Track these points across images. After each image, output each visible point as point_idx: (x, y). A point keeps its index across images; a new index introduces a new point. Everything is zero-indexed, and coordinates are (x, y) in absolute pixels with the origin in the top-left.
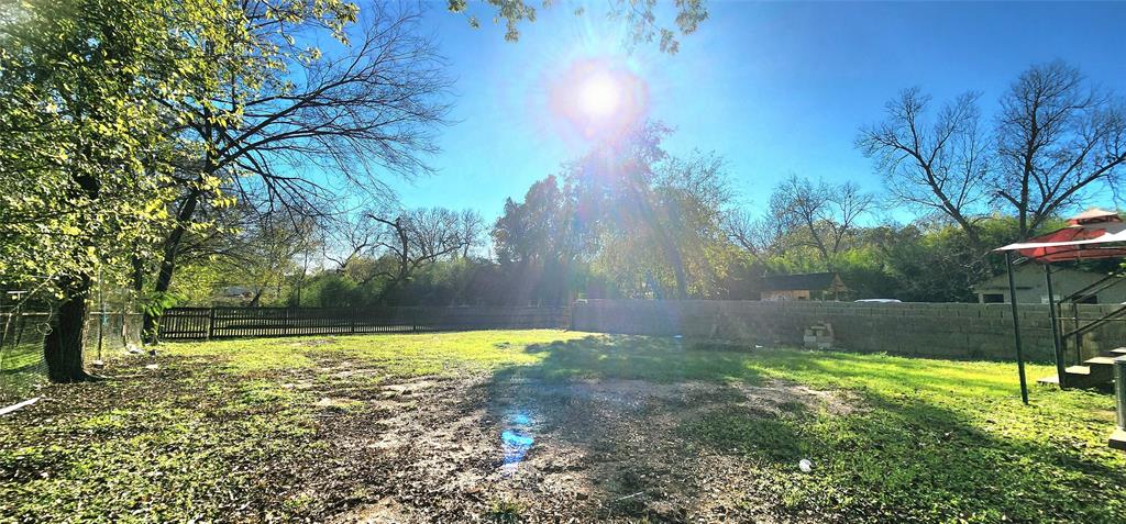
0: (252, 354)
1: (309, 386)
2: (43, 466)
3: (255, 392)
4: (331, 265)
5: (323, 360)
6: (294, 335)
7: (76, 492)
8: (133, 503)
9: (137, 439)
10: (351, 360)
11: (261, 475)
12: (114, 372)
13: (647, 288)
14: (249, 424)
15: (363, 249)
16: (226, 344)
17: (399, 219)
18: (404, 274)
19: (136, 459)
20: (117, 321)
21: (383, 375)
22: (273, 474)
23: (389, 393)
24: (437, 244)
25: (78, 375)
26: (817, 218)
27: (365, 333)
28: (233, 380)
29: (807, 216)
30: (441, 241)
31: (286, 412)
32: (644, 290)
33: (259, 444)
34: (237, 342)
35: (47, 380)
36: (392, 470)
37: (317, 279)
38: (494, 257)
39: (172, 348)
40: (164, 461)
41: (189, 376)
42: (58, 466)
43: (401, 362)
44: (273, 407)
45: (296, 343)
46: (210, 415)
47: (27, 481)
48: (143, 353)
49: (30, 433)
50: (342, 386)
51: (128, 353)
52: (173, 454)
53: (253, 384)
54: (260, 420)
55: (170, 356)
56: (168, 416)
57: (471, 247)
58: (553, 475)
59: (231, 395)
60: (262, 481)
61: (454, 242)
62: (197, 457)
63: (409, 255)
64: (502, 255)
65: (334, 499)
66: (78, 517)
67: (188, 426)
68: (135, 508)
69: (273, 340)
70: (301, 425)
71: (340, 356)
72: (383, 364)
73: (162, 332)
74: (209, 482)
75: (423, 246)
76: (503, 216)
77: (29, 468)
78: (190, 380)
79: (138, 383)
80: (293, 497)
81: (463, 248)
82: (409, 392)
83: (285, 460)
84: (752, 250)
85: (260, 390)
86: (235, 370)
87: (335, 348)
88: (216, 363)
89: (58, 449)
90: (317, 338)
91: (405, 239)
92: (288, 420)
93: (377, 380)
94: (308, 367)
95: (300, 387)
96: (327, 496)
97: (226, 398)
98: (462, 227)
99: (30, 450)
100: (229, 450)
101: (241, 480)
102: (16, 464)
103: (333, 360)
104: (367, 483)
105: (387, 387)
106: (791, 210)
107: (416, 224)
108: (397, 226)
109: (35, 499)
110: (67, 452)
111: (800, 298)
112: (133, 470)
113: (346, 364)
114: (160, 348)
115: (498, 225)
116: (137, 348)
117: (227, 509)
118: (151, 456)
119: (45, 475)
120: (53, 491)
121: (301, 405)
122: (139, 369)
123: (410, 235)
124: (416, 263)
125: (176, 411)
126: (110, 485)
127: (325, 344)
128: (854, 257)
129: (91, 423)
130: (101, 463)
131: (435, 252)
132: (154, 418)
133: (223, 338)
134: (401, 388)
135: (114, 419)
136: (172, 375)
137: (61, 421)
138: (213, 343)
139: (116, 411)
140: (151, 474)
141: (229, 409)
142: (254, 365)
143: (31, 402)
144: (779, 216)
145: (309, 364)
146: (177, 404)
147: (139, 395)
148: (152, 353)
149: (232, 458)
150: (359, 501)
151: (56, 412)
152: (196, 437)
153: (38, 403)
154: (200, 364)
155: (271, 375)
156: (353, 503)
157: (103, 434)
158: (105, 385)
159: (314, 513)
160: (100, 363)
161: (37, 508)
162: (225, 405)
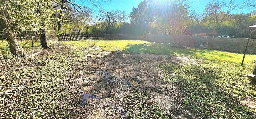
0: (78, 44)
1: (87, 51)
2: (43, 64)
3: (76, 52)
4: (94, 24)
5: (91, 46)
6: (86, 40)
7: (47, 68)
8: (54, 71)
9: (56, 60)
10: (96, 46)
11: (75, 68)
12: (53, 47)
13: (167, 31)
14: (74, 59)
15: (100, 20)
16: (73, 42)
17: (107, 13)
18: (109, 26)
19: (56, 64)
20: (52, 37)
21: (101, 50)
22: (76, 68)
23: (101, 54)
24: (117, 19)
25: (47, 47)
26: (218, 12)
27: (100, 40)
28: (73, 49)
29: (216, 11)
30: (117, 18)
31: (81, 57)
32: (166, 31)
33: (75, 63)
34: (75, 41)
35: (42, 48)
36: (96, 69)
37: (91, 27)
38: (130, 22)
39: (63, 42)
40: (60, 64)
41: (66, 48)
42: (45, 64)
43: (105, 47)
44: (79, 56)
45: (86, 42)
46: (68, 56)
47: (40, 66)
48: (58, 43)
49: (40, 58)
50: (93, 52)
51: (56, 43)
52: (62, 63)
53: (77, 51)
54: (76, 58)
55: (63, 44)
56: (61, 56)
57: (124, 20)
58: (124, 72)
59: (72, 52)
60: (74, 69)
61: (121, 19)
62: (65, 64)
63: (110, 22)
64: (132, 22)
65: (85, 73)
66: (47, 72)
67: (65, 58)
68: (55, 71)
69: (82, 41)
70: (83, 59)
71: (94, 45)
72: (102, 47)
73: (61, 39)
74: (66, 68)
75: (114, 19)
76: (132, 12)
77: (41, 64)
78: (66, 49)
79: (57, 49)
80: (79, 72)
81: (123, 20)
82: (105, 54)
83: (79, 66)
84: (197, 21)
85: (78, 52)
86: (74, 48)
87: (94, 43)
88: (71, 46)
89: (45, 61)
90: (91, 41)
91: (109, 18)
92: (81, 58)
93: (99, 51)
94: (87, 47)
95: (85, 52)
96: (84, 72)
97: (72, 53)
98: (122, 14)
99: (40, 61)
100: (70, 63)
101: (71, 68)
102: (39, 63)
103: (92, 46)
104: (91, 71)
105: (101, 53)
106: (211, 9)
107: (112, 14)
108: (107, 14)
109: (41, 69)
110: (46, 62)
111: (203, 35)
112: (55, 65)
113: (95, 47)
114: (62, 42)
115: (131, 14)
116: (57, 42)
117: (68, 73)
118: (58, 63)
119: (43, 65)
120: (44, 68)
121: (84, 55)
122: (57, 47)
123: (110, 17)
124: (112, 24)
125: (63, 55)
126: (52, 68)
127: (92, 42)
128: (226, 23)
129: (49, 57)
130: (51, 64)
131: (116, 21)
132: (59, 56)
133: (73, 40)
134: (103, 53)
135: (53, 56)
136: (63, 48)
137: (45, 56)
138: (71, 41)
139: (53, 55)
140: (58, 66)
141: (71, 55)
142: (78, 46)
143: (40, 52)
144: (207, 11)
145: (88, 47)
146: (63, 54)
147: (57, 52)
148: (60, 43)
149: (70, 65)
150: (89, 73)
151: (44, 54)
152: (66, 60)
153: (41, 53)
154: (68, 46)
155: (80, 49)
156: (88, 74)
157: (51, 59)
158: (51, 49)
159: (81, 75)
160: (51, 45)
161: (41, 70)
162: (71, 54)
